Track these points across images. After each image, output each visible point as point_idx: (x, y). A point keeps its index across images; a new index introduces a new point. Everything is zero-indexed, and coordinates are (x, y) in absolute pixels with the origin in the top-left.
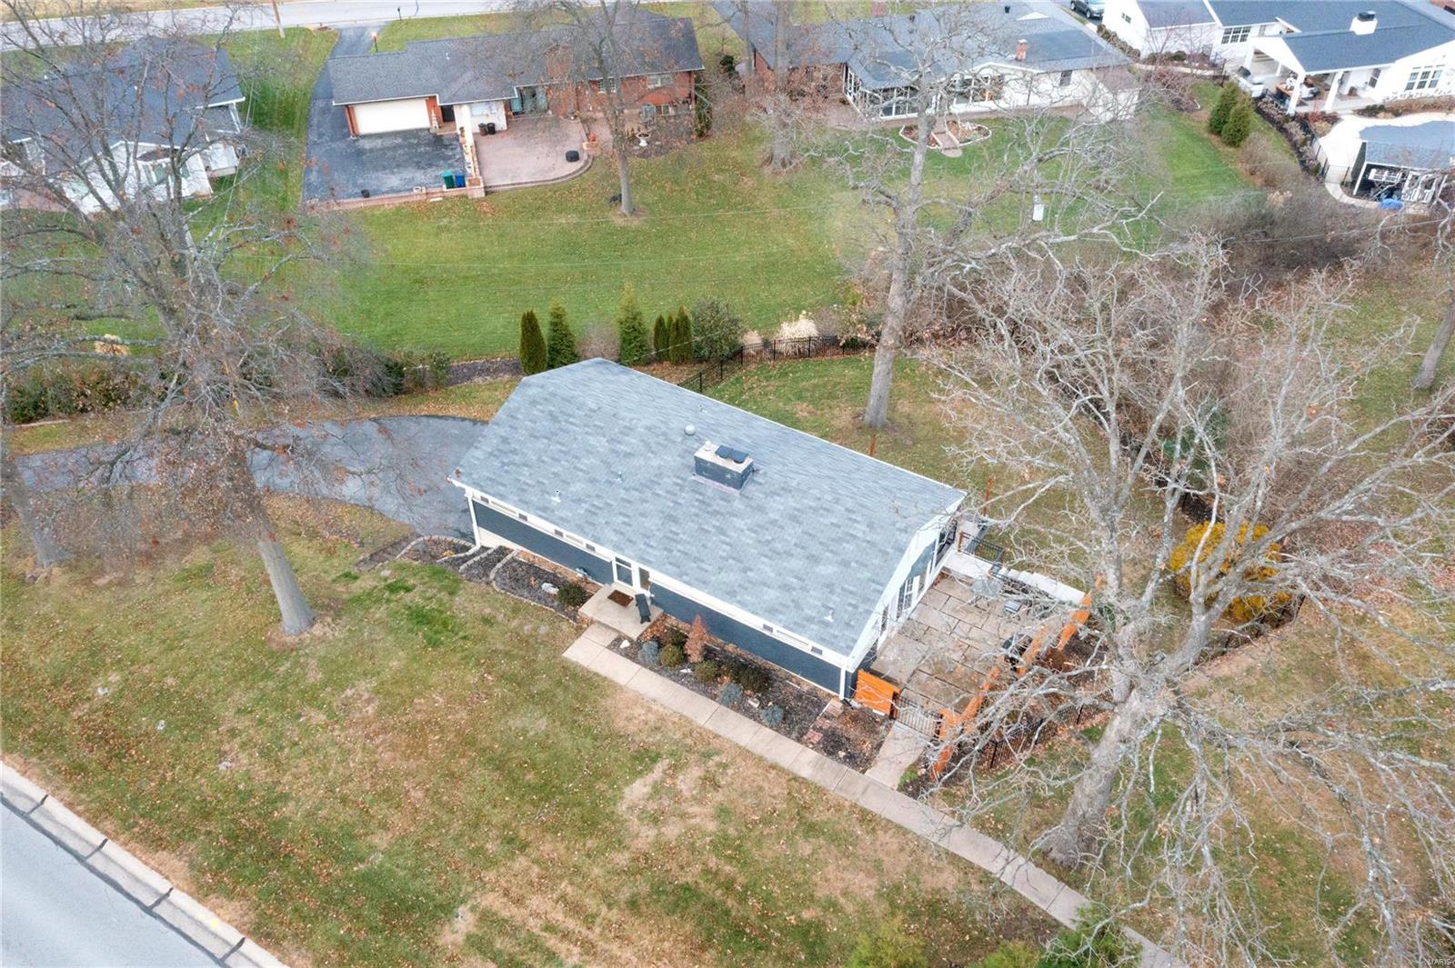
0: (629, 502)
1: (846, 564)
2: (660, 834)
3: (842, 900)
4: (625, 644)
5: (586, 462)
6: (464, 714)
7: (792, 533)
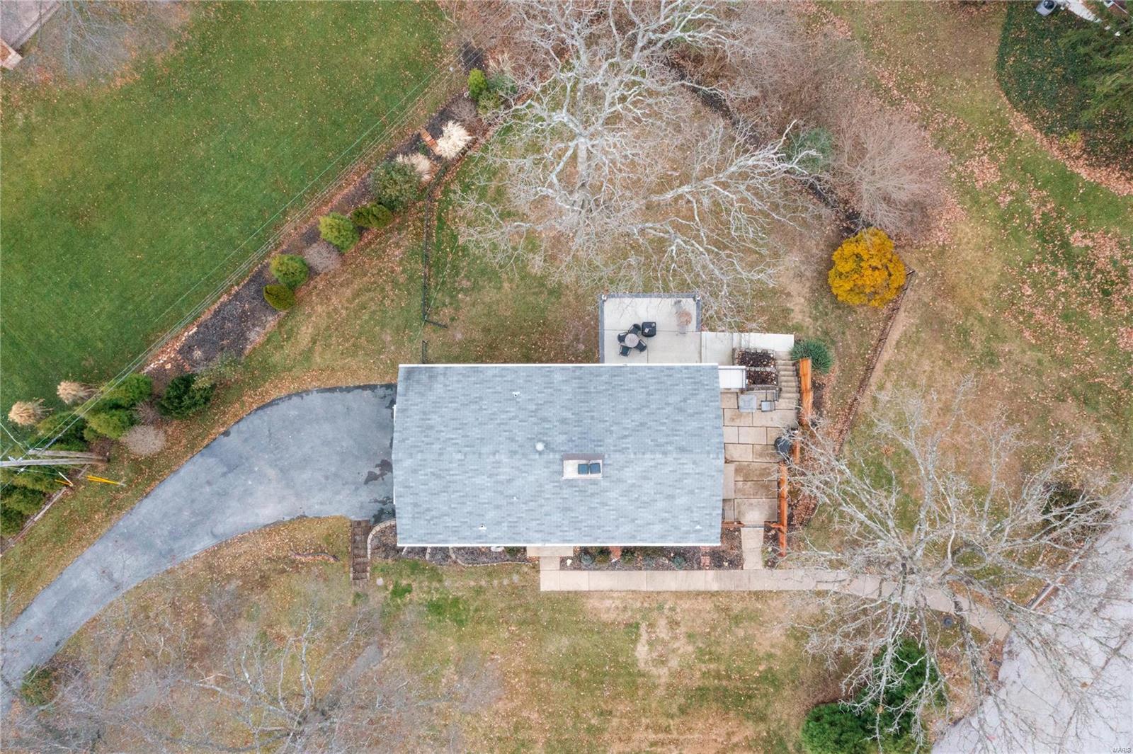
0: (532, 510)
1: (692, 492)
2: (669, 670)
3: (773, 651)
4: (569, 562)
5: (484, 497)
6: (518, 659)
7: (649, 487)
